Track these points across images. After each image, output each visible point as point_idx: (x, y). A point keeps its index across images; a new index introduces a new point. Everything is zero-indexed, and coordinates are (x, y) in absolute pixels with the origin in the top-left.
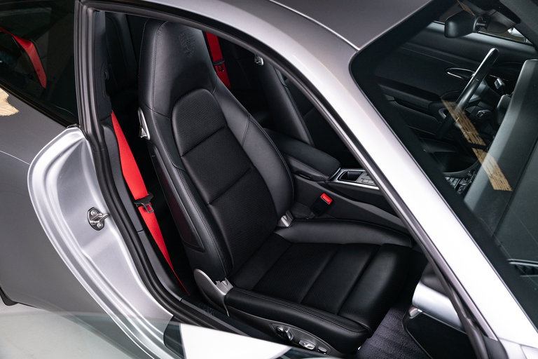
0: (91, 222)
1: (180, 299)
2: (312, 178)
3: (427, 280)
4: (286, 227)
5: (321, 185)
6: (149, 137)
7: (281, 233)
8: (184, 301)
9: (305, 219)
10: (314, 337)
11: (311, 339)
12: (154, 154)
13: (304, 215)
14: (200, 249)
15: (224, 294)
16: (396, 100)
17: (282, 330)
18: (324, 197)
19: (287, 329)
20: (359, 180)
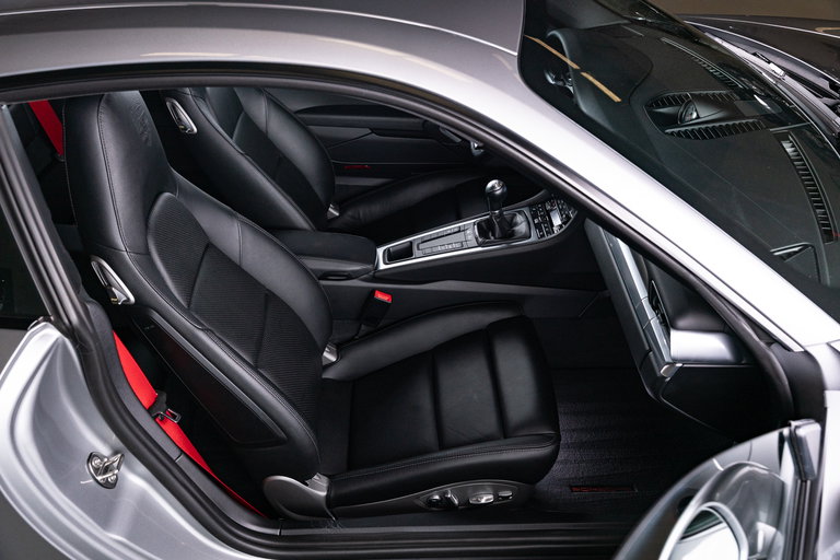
0: (99, 478)
1: (277, 532)
2: (349, 276)
3: (681, 323)
4: (333, 363)
5: (365, 280)
6: (132, 299)
7: (329, 375)
8: (285, 532)
9: (353, 339)
10: (487, 483)
11: (483, 488)
12: (152, 322)
13: (348, 335)
14: (280, 442)
15: (324, 494)
16: (374, 130)
17: (437, 497)
18: (380, 296)
19: (446, 493)
20: (416, 252)
